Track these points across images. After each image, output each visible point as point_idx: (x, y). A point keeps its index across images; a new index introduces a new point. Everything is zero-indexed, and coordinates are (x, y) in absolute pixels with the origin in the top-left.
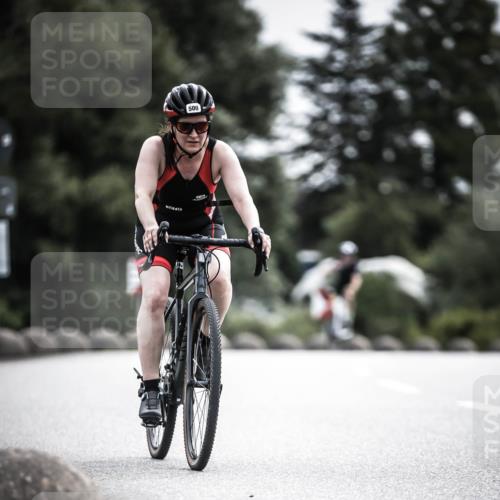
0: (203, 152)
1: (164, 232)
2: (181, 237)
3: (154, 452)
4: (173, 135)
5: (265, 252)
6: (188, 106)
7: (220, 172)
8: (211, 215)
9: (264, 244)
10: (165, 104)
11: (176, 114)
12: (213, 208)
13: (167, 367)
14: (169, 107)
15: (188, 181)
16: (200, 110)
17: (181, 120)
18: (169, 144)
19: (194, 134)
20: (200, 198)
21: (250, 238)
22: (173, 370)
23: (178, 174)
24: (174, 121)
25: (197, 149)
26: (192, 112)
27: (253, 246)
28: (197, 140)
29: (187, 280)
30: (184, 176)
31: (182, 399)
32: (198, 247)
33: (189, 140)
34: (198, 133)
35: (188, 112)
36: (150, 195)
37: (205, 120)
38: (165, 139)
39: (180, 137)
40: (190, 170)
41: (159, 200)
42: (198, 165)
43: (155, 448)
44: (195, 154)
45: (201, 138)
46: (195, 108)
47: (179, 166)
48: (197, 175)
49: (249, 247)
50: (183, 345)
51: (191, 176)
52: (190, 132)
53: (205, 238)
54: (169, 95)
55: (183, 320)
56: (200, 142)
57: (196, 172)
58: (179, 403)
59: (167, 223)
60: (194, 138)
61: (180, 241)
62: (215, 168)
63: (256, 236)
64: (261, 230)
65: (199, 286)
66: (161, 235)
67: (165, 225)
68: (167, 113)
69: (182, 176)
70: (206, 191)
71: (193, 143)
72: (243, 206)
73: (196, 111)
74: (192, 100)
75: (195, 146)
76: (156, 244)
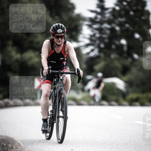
2: (55, 71)
3: (47, 138)
6: (58, 30)
7: (68, 51)
8: (65, 64)
10: (51, 30)
11: (54, 33)
12: (65, 62)
13: (51, 111)
14: (52, 31)
15: (58, 53)
16: (62, 32)
17: (56, 35)
19: (60, 39)
20: (61, 59)
21: (76, 71)
22: (53, 112)
24: (54, 35)
25: (61, 44)
29: (57, 85)
30: (57, 52)
32: (60, 74)
33: (59, 41)
34: (61, 39)
35: (58, 32)
36: (46, 58)
37: (63, 35)
39: (55, 40)
40: (59, 50)
41: (49, 59)
42: (61, 49)
43: (47, 136)
44: (60, 45)
45: (62, 40)
46: (60, 31)
47: (55, 49)
48: (61, 52)
49: (76, 74)
50: (56, 104)
51: (59, 52)
52: (59, 38)
54: (52, 27)
55: (56, 97)
56: (62, 42)
57: (60, 51)
58: (55, 123)
59: (51, 67)
60: (60, 40)
62: (66, 50)
63: (78, 71)
64: (80, 69)
65: (61, 86)
66: (49, 70)
67: (50, 68)
68: (51, 32)
69: (56, 52)
70: (63, 57)
71: (60, 42)
72: (74, 61)
73: (60, 32)
74: (59, 28)
75: (60, 43)
76: (47, 74)
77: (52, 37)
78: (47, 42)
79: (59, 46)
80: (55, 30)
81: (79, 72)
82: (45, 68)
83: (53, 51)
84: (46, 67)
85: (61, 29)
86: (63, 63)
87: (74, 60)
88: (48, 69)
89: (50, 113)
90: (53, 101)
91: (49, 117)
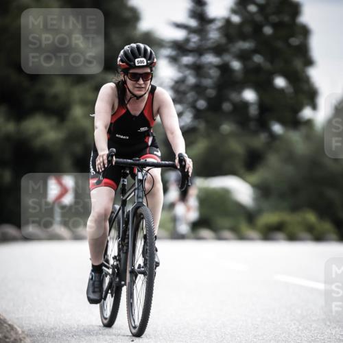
2: (125, 160)
3: (106, 322)
4: (124, 82)
5: (188, 172)
6: (136, 60)
8: (150, 143)
9: (187, 166)
10: (119, 59)
11: (127, 66)
13: (115, 258)
14: (122, 61)
15: (134, 116)
16: (145, 64)
17: (131, 71)
18: (121, 89)
19: (141, 82)
20: (143, 129)
21: (177, 161)
22: (119, 260)
23: (128, 111)
24: (126, 71)
25: (143, 93)
26: (140, 64)
27: (179, 167)
28: (143, 86)
29: (130, 192)
30: (133, 113)
31: (125, 281)
32: (137, 167)
33: (137, 86)
34: (143, 81)
35: (137, 64)
36: (106, 128)
37: (149, 71)
38: (118, 85)
39: (130, 83)
40: (137, 109)
43: (106, 319)
45: (146, 85)
46: (142, 62)
47: (128, 106)
48: (142, 113)
50: (126, 241)
51: (138, 113)
52: (138, 80)
53: (143, 161)
54: (122, 52)
55: (126, 223)
56: (145, 88)
57: (141, 110)
58: (123, 286)
59: (114, 150)
60: (140, 85)
61: (124, 163)
62: (155, 108)
63: (182, 160)
64: (186, 155)
65: (138, 197)
66: (110, 158)
67: (112, 151)
68: (120, 65)
69: (130, 113)
70: (148, 125)
71: (140, 88)
72: (174, 137)
74: (140, 55)
75: (141, 91)
76: (106, 166)
78: (108, 89)
80: (130, 60)
81: (184, 163)
82: (100, 153)
83: (124, 111)
84: (104, 150)
86: (146, 140)
89: (112, 262)
90: (119, 233)
91: (110, 271)
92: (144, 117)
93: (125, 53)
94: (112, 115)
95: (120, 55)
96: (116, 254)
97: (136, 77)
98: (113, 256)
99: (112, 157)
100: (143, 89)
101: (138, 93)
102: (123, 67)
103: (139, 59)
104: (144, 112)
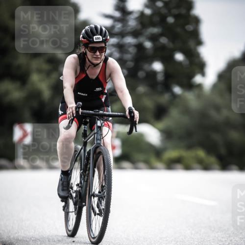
0: (101, 64)
1: (79, 108)
3: (69, 233)
5: (136, 121)
6: (94, 37)
7: (110, 76)
8: (103, 100)
9: (135, 116)
10: (81, 36)
11: (88, 42)
12: (105, 96)
13: (78, 185)
14: (83, 37)
15: (92, 79)
16: (101, 40)
17: (90, 45)
19: (98, 53)
20: (98, 89)
21: (127, 113)
22: (81, 187)
23: (87, 75)
24: (86, 46)
25: (99, 62)
26: (97, 40)
27: (129, 117)
28: (99, 57)
29: (89, 137)
30: (91, 77)
31: (86, 204)
32: (97, 117)
33: (95, 56)
34: (100, 53)
35: (95, 40)
37: (104, 45)
40: (94, 73)
42: (98, 71)
43: (70, 231)
44: (98, 64)
45: (101, 56)
46: (99, 38)
48: (98, 76)
49: (126, 118)
50: (87, 172)
51: (94, 77)
52: (95, 52)
53: (101, 112)
54: (83, 31)
55: (88, 159)
56: (101, 58)
57: (97, 75)
58: (84, 206)
59: (81, 103)
60: (97, 56)
61: (87, 114)
62: (107, 74)
63: (131, 112)
64: (133, 108)
65: (97, 140)
66: (77, 110)
67: (79, 105)
68: (82, 41)
69: (89, 77)
71: (97, 58)
72: (123, 94)
73: (99, 40)
74: (97, 34)
75: (98, 60)
76: (75, 115)
77: (83, 50)
79: (96, 65)
80: (90, 37)
81: (133, 115)
82: (69, 106)
83: (84, 75)
84: (71, 103)
85: (101, 35)
86: (101, 97)
87: (122, 92)
88: (76, 108)
89: (75, 188)
90: (81, 166)
91: (74, 195)
92: (99, 80)
93: (86, 32)
94: (76, 78)
95: (82, 33)
96: (79, 182)
97: (94, 50)
98: (76, 183)
99: (79, 109)
100: (99, 59)
101: (95, 62)
102: (84, 43)
103: (97, 36)
104: (99, 76)
